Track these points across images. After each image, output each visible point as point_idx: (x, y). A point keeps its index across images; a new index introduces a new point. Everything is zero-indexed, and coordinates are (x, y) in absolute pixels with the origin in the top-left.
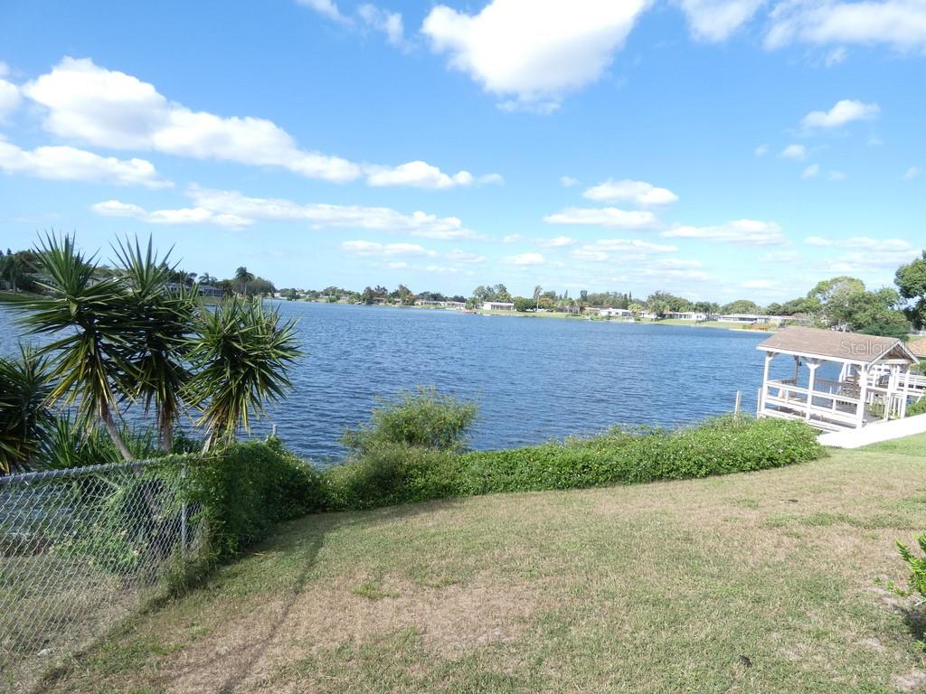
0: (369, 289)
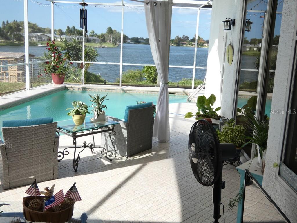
0: (178, 37)
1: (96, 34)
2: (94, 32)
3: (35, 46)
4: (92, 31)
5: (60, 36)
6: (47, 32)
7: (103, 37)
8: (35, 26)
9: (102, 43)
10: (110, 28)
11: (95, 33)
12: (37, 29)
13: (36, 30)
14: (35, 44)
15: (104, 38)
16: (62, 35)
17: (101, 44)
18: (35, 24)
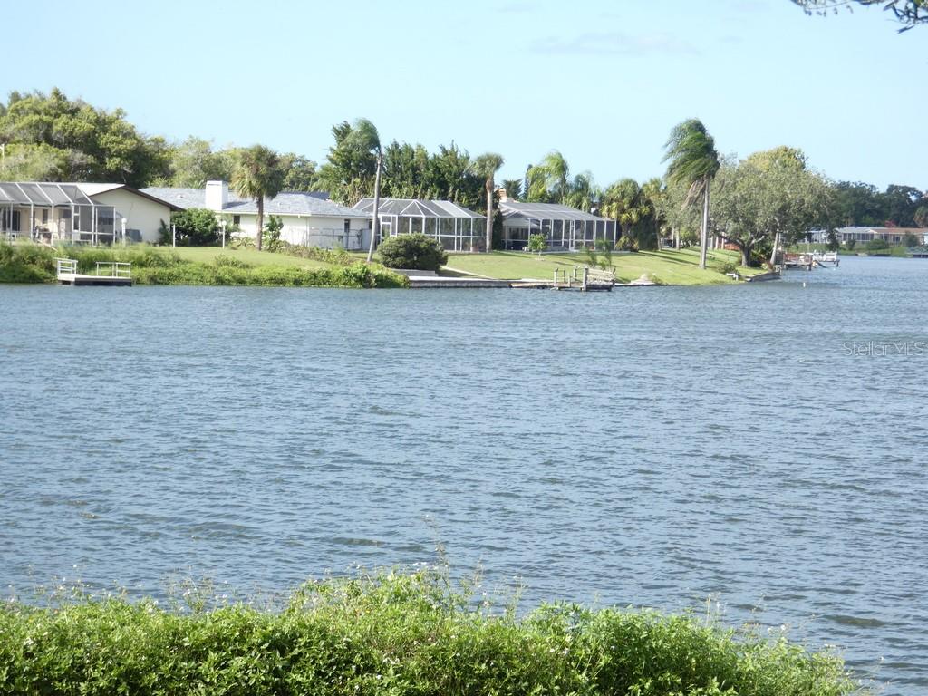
1: (582, 187)
2: (562, 168)
3: (33, 280)
4: (552, 158)
5: (260, 204)
6: (189, 175)
7: (633, 204)
8: (105, 132)
9: (608, 256)
10: (698, 128)
11: (571, 178)
12: (119, 154)
13: (112, 164)
14: (36, 269)
15: (645, 210)
16: (272, 195)
17: (600, 259)
18: (111, 113)
